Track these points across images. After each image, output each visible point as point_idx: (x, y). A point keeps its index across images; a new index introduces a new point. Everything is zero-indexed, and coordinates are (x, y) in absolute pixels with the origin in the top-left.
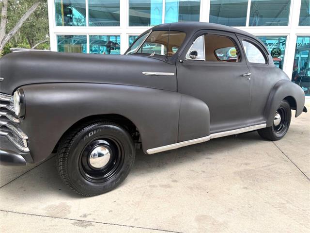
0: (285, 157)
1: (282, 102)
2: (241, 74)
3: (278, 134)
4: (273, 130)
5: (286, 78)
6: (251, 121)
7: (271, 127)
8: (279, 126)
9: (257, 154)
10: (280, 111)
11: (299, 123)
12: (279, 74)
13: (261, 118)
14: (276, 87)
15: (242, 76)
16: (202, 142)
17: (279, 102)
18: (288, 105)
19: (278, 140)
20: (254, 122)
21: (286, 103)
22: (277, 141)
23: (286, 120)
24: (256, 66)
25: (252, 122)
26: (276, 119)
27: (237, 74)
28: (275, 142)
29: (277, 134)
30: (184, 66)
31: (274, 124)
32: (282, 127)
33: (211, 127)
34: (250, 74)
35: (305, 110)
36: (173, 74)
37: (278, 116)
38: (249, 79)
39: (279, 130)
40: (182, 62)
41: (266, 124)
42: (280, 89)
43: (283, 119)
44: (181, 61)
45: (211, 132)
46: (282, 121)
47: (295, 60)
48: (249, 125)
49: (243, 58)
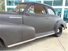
3: (58, 35)
5: (61, 19)
6: (50, 32)
8: (59, 33)
10: (59, 28)
13: (53, 31)
14: (58, 22)
15: (47, 18)
17: (59, 26)
21: (61, 26)
28: (58, 37)
30: (26, 15)
31: (57, 32)
33: (36, 35)
35: (66, 28)
38: (49, 19)
40: (25, 14)
41: (55, 33)
43: (60, 31)
49: (47, 13)
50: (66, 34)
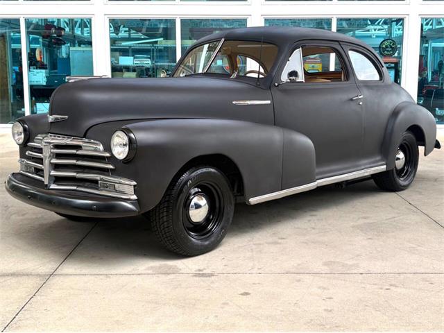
0: (414, 209)
1: (405, 134)
2: (351, 96)
3: (402, 181)
4: (396, 175)
5: (408, 99)
6: (366, 161)
7: (392, 170)
8: (403, 169)
9: (376, 207)
10: (403, 148)
11: (431, 167)
12: (398, 93)
13: (378, 158)
14: (395, 113)
15: (352, 100)
16: (308, 190)
17: (401, 135)
18: (414, 138)
19: (402, 190)
20: (370, 164)
21: (410, 135)
22: (402, 192)
23: (412, 160)
24: (367, 85)
25: (366, 164)
26: (398, 159)
27: (345, 97)
28: (399, 193)
29: (400, 182)
30: (281, 91)
31: (395, 167)
32: (407, 171)
33: (317, 170)
34: (362, 97)
35: (438, 145)
36: (269, 102)
37: (401, 155)
38: (361, 103)
39: (404, 176)
40: (278, 86)
41: (385, 166)
42: (401, 115)
43: (408, 158)
44: (276, 84)
45: (317, 177)
46: (407, 162)
47: (421, 56)
48: (363, 167)
49: (351, 75)
50: (436, 180)
